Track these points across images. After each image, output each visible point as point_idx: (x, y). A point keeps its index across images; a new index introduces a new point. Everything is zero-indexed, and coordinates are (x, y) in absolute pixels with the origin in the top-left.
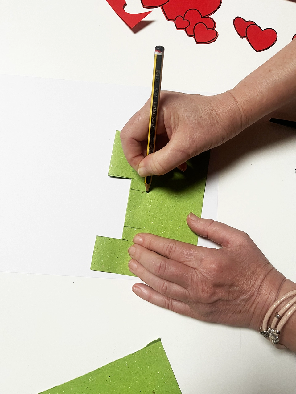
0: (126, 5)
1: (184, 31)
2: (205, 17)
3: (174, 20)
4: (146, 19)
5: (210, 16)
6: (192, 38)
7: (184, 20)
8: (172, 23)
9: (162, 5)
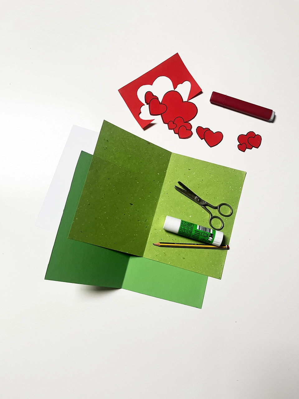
0: (141, 113)
1: (173, 130)
2: (186, 122)
3: (168, 124)
4: (152, 122)
5: (189, 122)
6: (177, 135)
7: (173, 123)
8: (166, 125)
9: (161, 114)
